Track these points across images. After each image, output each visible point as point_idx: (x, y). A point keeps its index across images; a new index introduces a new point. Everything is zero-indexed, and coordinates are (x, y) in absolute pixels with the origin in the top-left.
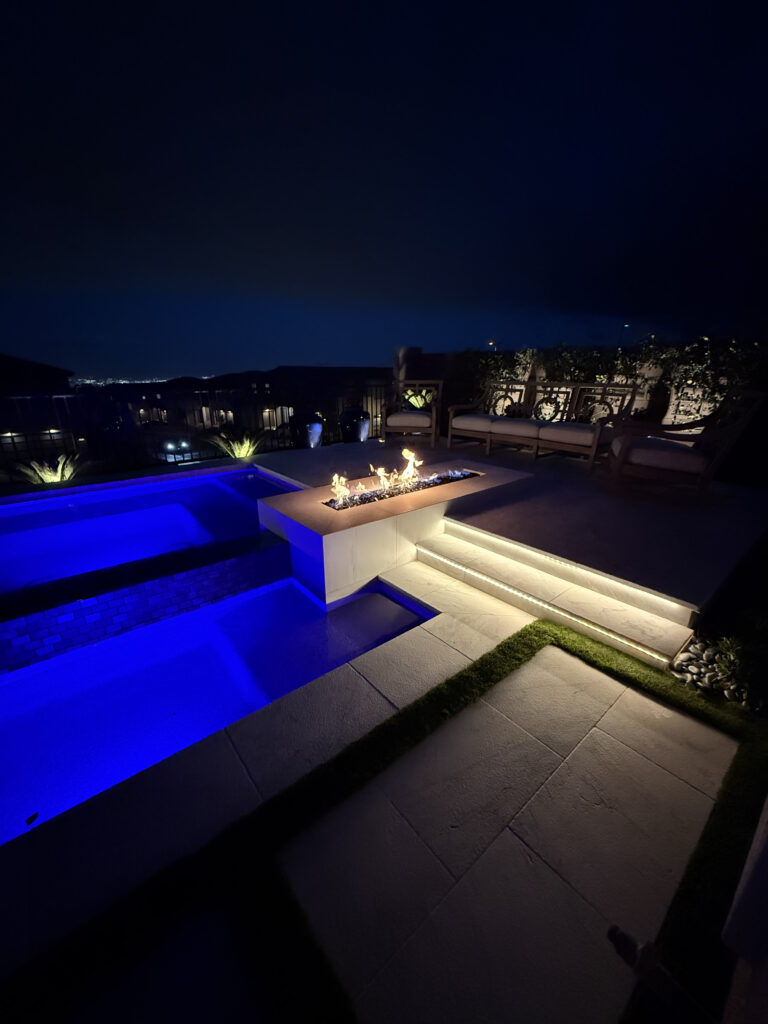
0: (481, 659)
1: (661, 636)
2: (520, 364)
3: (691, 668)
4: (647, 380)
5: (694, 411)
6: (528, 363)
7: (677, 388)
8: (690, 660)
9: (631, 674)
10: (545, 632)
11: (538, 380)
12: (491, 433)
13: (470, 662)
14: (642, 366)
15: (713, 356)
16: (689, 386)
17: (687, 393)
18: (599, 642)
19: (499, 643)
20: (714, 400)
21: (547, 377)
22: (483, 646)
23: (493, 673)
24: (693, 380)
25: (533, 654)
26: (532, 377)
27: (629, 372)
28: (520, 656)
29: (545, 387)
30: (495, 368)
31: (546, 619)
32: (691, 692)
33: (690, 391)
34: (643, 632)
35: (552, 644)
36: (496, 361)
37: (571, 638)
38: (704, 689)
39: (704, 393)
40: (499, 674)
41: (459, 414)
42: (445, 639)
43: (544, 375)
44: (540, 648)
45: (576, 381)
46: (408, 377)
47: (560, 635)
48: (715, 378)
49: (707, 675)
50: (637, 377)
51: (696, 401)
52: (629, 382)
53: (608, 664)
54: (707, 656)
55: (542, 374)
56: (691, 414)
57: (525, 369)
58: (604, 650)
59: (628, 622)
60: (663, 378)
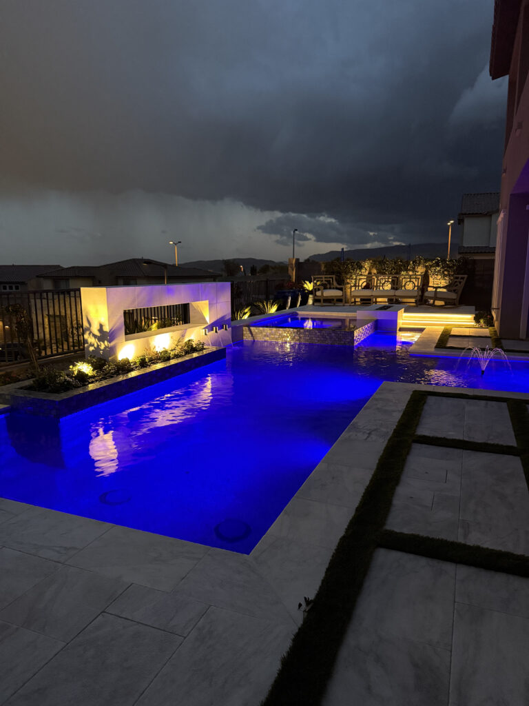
14: (418, 268)
15: (442, 265)
16: (435, 274)
17: (436, 277)
20: (446, 279)
24: (437, 272)
27: (414, 270)
39: (442, 277)
51: (439, 279)
60: (426, 272)
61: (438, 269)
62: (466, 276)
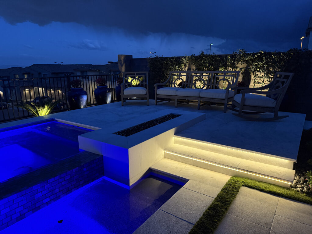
0: (218, 196)
1: (285, 174)
2: (183, 63)
3: (298, 186)
4: (241, 69)
5: (262, 82)
6: (187, 63)
7: (253, 72)
8: (297, 183)
9: (279, 192)
10: (238, 181)
11: (192, 70)
12: (176, 96)
13: (214, 199)
14: (238, 63)
15: (266, 59)
16: (258, 71)
17: (258, 75)
18: (261, 182)
19: (221, 189)
20: (269, 77)
21: (196, 69)
22: (216, 192)
23: (226, 201)
24: (259, 68)
25: (238, 191)
26: (189, 69)
27: (233, 66)
28: (233, 193)
29: (196, 73)
30: (172, 65)
31: (236, 176)
32: (302, 195)
33: (259, 74)
34: (278, 174)
35: (243, 186)
36: (172, 62)
37: (249, 182)
38: (306, 193)
39: (265, 74)
40: (229, 201)
41: (160, 87)
42: (197, 191)
43: (195, 68)
44: (240, 188)
45: (210, 70)
46: (127, 70)
47: (245, 181)
48: (268, 68)
49: (305, 187)
50: (237, 68)
51: (262, 77)
52: (233, 70)
53: (269, 190)
54: (302, 180)
55: (194, 67)
56: (261, 83)
57: (185, 65)
58: (264, 184)
59: (271, 171)
60: (247, 68)
61: (261, 64)
62: (291, 74)
